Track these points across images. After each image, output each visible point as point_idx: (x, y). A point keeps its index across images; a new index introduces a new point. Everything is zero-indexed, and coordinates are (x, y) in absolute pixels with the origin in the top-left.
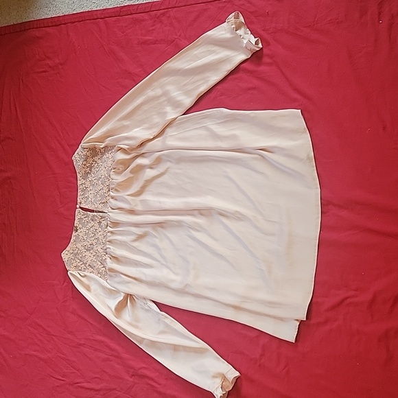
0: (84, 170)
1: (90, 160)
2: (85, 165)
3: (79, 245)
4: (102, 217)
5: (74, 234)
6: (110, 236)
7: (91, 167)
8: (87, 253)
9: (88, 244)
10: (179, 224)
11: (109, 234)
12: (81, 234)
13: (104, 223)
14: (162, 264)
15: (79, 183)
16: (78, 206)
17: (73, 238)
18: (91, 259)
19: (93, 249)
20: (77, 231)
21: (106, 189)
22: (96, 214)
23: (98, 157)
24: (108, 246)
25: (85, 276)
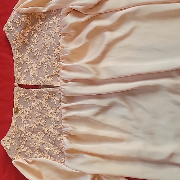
0: (21, 41)
1: (29, 29)
2: (23, 34)
3: (22, 128)
4: (52, 93)
5: (14, 116)
6: (65, 113)
7: (29, 37)
8: (34, 136)
9: (34, 125)
10: (155, 89)
11: (63, 111)
12: (23, 116)
13: (55, 99)
14: (136, 136)
15: (15, 56)
16: (16, 84)
17: (14, 121)
18: (39, 142)
19: (40, 130)
20: (17, 112)
21: (54, 60)
22: (43, 89)
23: (39, 24)
24: (63, 125)
25: (33, 162)
